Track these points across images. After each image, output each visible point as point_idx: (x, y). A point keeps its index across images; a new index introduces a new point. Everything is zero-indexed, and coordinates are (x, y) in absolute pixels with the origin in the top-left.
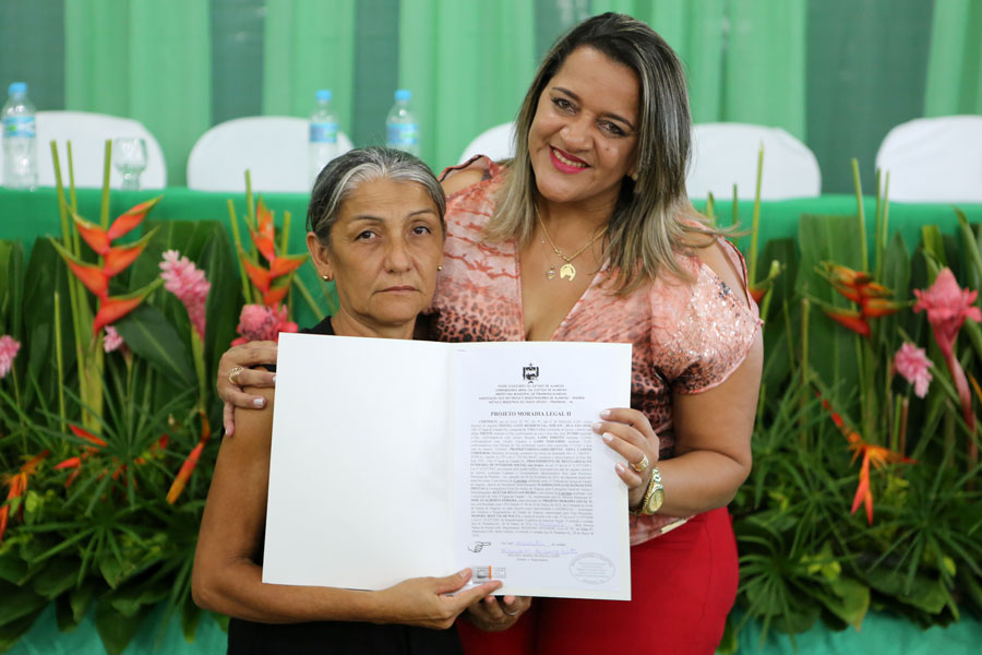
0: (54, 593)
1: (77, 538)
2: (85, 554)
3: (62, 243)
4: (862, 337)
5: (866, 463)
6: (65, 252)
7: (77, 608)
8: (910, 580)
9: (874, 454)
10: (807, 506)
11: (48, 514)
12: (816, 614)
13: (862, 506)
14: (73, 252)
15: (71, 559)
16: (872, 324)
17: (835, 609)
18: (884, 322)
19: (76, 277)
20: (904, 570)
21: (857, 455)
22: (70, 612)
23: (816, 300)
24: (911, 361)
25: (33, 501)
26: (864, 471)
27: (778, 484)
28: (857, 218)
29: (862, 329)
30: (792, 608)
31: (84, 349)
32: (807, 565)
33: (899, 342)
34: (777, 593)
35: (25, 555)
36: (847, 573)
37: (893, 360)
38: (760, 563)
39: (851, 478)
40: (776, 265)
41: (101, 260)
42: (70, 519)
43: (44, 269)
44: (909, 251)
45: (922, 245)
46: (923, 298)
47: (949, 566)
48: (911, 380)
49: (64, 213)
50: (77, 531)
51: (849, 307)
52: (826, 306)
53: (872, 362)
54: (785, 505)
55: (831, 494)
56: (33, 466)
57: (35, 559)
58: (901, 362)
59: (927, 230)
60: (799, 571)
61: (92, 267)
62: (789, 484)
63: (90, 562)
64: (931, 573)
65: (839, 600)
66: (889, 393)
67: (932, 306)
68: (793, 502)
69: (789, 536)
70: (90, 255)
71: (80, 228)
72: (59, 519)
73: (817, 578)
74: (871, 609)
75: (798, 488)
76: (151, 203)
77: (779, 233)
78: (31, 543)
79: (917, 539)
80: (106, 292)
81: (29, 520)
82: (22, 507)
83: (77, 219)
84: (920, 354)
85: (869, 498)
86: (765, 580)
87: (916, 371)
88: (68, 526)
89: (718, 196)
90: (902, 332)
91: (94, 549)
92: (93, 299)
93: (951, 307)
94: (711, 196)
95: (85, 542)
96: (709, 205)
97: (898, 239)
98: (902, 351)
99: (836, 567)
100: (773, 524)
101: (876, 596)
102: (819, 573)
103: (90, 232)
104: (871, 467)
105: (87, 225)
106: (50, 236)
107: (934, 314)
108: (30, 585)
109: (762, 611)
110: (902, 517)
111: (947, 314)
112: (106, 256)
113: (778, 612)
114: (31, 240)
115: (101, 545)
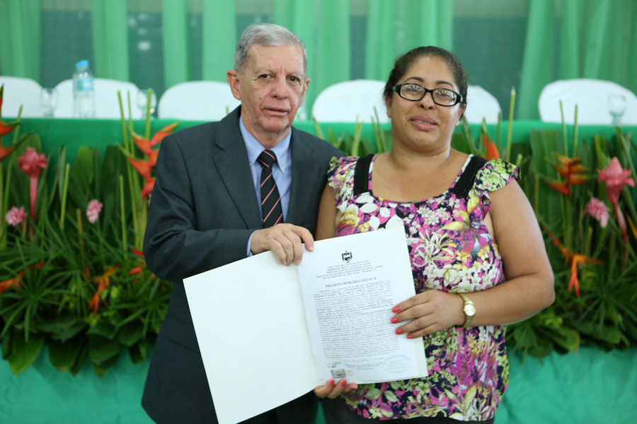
0: (130, 342)
1: (140, 311)
2: (145, 321)
3: (123, 146)
4: (564, 195)
5: (574, 264)
6: (126, 152)
7: (143, 351)
8: (600, 327)
9: (578, 259)
11: (122, 299)
12: (551, 346)
13: (574, 287)
14: (130, 151)
15: (137, 324)
16: (571, 188)
17: (562, 343)
18: (578, 187)
19: (132, 166)
20: (598, 321)
21: (567, 260)
22: (139, 353)
23: (542, 176)
24: (597, 208)
25: (115, 292)
26: (574, 268)
29: (565, 191)
30: (538, 343)
31: (137, 207)
33: (588, 199)
34: (530, 336)
35: (113, 322)
36: (566, 323)
37: (585, 207)
40: (520, 156)
41: (146, 157)
42: (134, 301)
43: (111, 163)
45: (594, 145)
46: (602, 173)
47: (618, 319)
48: (598, 218)
49: (125, 132)
50: (138, 308)
51: (557, 178)
52: (548, 179)
53: (571, 209)
56: (110, 272)
57: (117, 324)
58: (591, 208)
59: (597, 138)
60: (541, 323)
61: (141, 161)
63: (150, 325)
64: (609, 323)
65: (564, 338)
66: (581, 226)
67: (607, 178)
70: (140, 154)
71: (135, 140)
72: (127, 302)
73: (551, 327)
74: (582, 346)
76: (174, 125)
78: (114, 316)
79: (602, 306)
80: (149, 175)
81: (112, 302)
82: (108, 296)
83: (134, 134)
84: (601, 204)
85: (576, 282)
87: (601, 214)
88: (134, 305)
90: (590, 193)
91: (151, 318)
92: (141, 178)
93: (619, 179)
94: (484, 120)
95: (144, 315)
96: (484, 126)
97: (584, 142)
98: (591, 202)
99: (560, 320)
101: (582, 336)
102: (551, 324)
103: (141, 141)
104: (577, 266)
105: (139, 137)
106: (116, 143)
107: (609, 182)
108: (116, 338)
109: (523, 345)
110: (590, 292)
111: (617, 182)
112: (149, 155)
113: (531, 345)
114: (104, 146)
115: (154, 315)
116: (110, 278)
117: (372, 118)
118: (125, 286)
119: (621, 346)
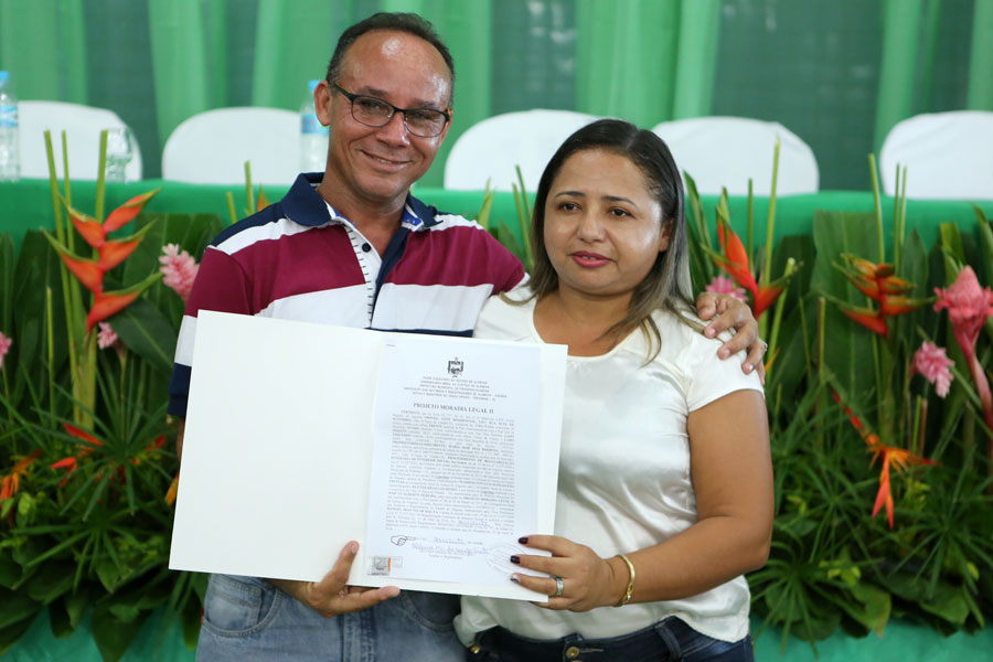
0: (49, 597)
1: (71, 541)
2: (81, 558)
3: (55, 235)
4: (878, 337)
5: (886, 465)
6: (59, 245)
7: (73, 613)
8: (932, 588)
9: (894, 456)
10: (826, 509)
11: (40, 516)
12: (836, 620)
13: (883, 510)
14: (67, 245)
15: (66, 563)
16: (890, 322)
17: (856, 615)
18: (902, 320)
19: (69, 271)
20: (926, 576)
21: (875, 457)
22: (66, 617)
23: (833, 299)
24: (932, 360)
25: (26, 504)
26: (885, 474)
27: (795, 487)
28: (874, 215)
29: (878, 328)
30: (813, 615)
31: (77, 345)
32: (826, 570)
33: (917, 345)
34: (797, 598)
35: (19, 559)
36: (867, 579)
37: (913, 360)
38: (779, 567)
39: (870, 482)
40: (791, 261)
41: (95, 254)
42: (64, 521)
43: (35, 263)
44: (926, 249)
45: (939, 242)
46: (943, 296)
47: (972, 570)
48: (931, 379)
49: (57, 203)
50: (70, 534)
51: (866, 305)
52: (843, 305)
53: (890, 361)
54: (803, 509)
55: (850, 497)
56: (24, 466)
57: (29, 563)
58: (921, 361)
59: (944, 227)
60: (818, 575)
61: (85, 260)
62: (806, 487)
63: (87, 566)
64: (953, 579)
65: (861, 606)
66: (907, 395)
67: (952, 305)
68: (811, 506)
69: (808, 540)
70: (84, 248)
71: (75, 221)
72: (52, 522)
73: (837, 583)
74: (892, 618)
75: (817, 491)
76: (149, 195)
77: (793, 230)
78: (24, 547)
79: (939, 543)
80: (101, 287)
81: (22, 523)
82: (14, 509)
83: (72, 211)
84: (940, 353)
85: (889, 501)
86: (784, 585)
87: (936, 370)
88: (63, 528)
89: (732, 192)
90: (921, 331)
91: (90, 552)
92: (86, 292)
93: (973, 306)
94: (725, 191)
95: (79, 546)
96: (723, 200)
97: (916, 237)
98: (922, 350)
99: (856, 572)
100: (792, 527)
101: (898, 602)
102: (838, 578)
103: (85, 224)
104: (892, 470)
105: (82, 218)
106: (42, 228)
107: (954, 313)
108: (24, 590)
109: (781, 616)
110: (921, 522)
111: (969, 313)
112: (101, 250)
113: (797, 618)
114: (22, 234)
115: (96, 548)
116: (23, 477)
117: (515, 187)
118: (52, 493)
119: (971, 625)
